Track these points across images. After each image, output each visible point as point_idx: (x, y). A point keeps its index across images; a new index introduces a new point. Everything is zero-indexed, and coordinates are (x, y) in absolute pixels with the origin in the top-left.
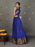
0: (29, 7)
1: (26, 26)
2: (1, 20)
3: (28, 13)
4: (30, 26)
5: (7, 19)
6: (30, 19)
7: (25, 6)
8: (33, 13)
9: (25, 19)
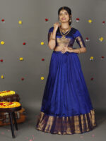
8: (101, 39)
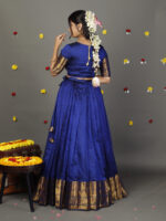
0: (147, 34)
1: (131, 123)
2: (14, 94)
3: (143, 60)
4: (151, 121)
5: (43, 91)
6: (150, 90)
7: (128, 31)
8: (164, 61)
9: (126, 89)
